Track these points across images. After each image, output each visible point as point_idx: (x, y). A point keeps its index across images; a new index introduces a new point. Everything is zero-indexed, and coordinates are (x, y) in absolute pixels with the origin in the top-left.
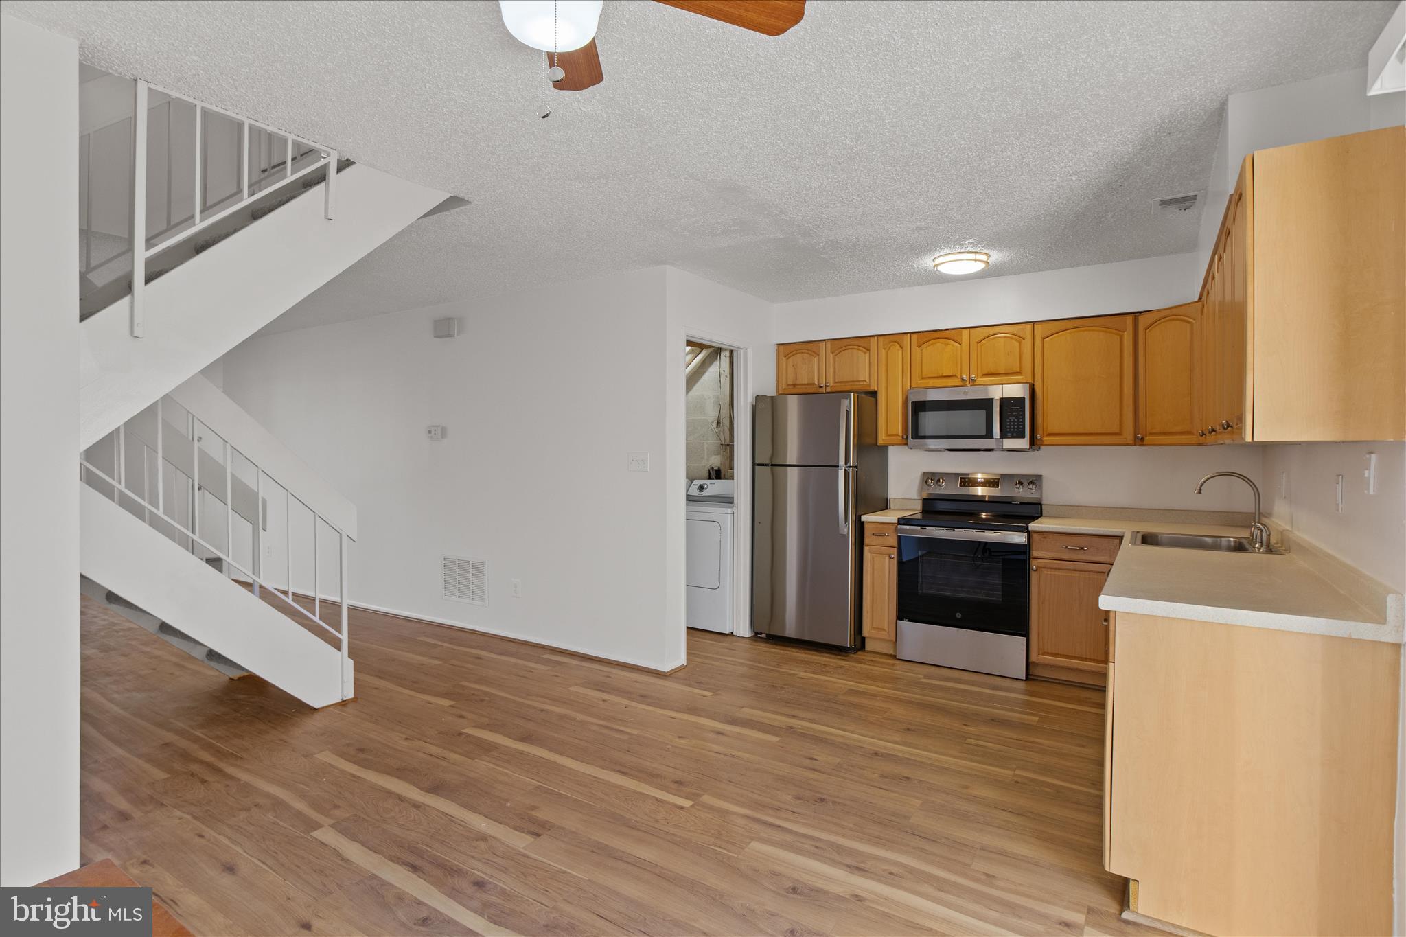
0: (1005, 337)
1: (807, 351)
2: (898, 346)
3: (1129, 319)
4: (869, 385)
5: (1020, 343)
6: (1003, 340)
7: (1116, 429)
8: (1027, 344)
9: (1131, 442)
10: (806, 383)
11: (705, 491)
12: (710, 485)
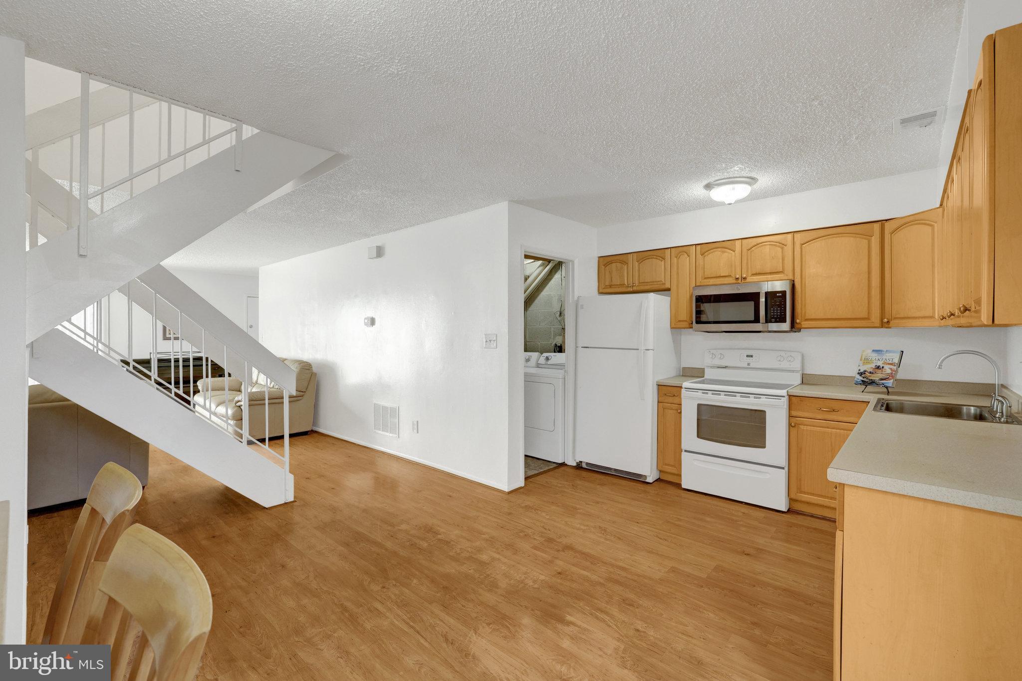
0: (770, 245)
1: (619, 261)
2: (686, 255)
3: (877, 227)
4: (665, 284)
5: (782, 248)
6: (769, 246)
7: (865, 315)
8: (788, 249)
9: (878, 325)
10: (619, 284)
11: (549, 361)
12: (553, 357)
